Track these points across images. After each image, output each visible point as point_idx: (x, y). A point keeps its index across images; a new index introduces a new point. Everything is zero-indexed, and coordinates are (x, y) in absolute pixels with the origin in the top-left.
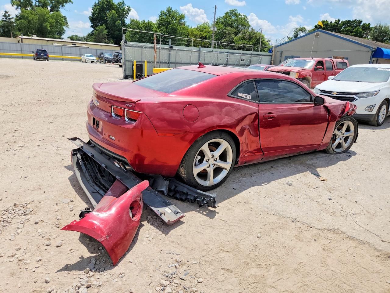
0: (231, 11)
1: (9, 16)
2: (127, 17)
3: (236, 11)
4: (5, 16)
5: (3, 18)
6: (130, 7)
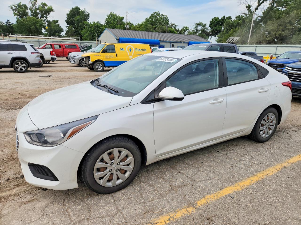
1: (10, 22)
2: (88, 19)
3: (159, 13)
4: (7, 23)
5: (6, 24)
6: (89, 13)
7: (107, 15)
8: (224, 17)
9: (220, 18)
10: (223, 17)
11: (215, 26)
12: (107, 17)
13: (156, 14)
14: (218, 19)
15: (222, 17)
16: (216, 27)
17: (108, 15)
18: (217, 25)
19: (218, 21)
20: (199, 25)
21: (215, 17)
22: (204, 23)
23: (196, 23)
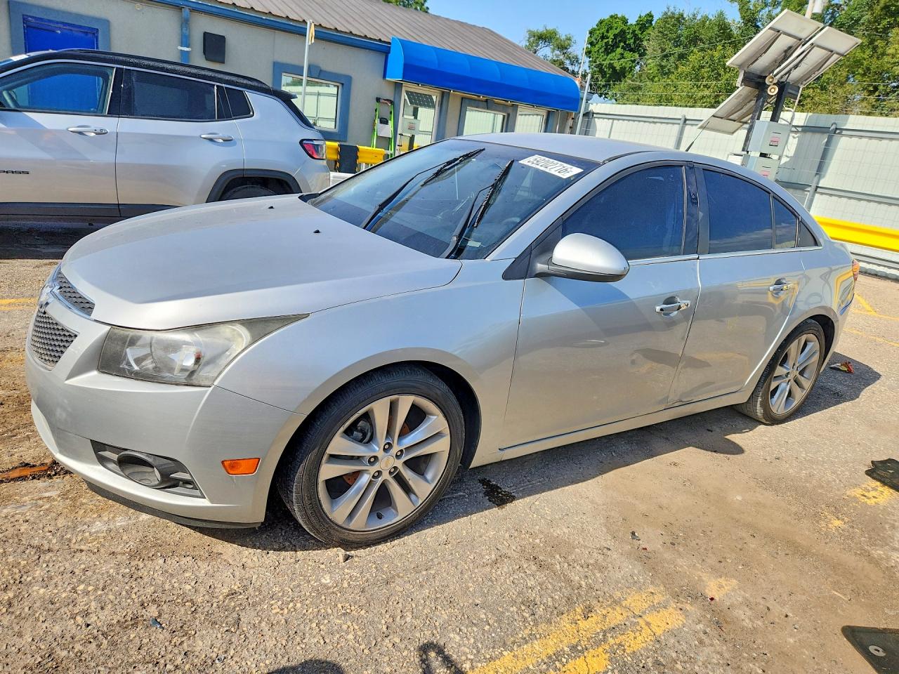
8: (650, 15)
9: (632, 21)
10: (643, 15)
11: (609, 50)
14: (625, 21)
15: (640, 17)
16: (610, 56)
18: (615, 46)
19: (623, 32)
20: (545, 38)
21: (612, 17)
22: (562, 34)
23: (530, 32)
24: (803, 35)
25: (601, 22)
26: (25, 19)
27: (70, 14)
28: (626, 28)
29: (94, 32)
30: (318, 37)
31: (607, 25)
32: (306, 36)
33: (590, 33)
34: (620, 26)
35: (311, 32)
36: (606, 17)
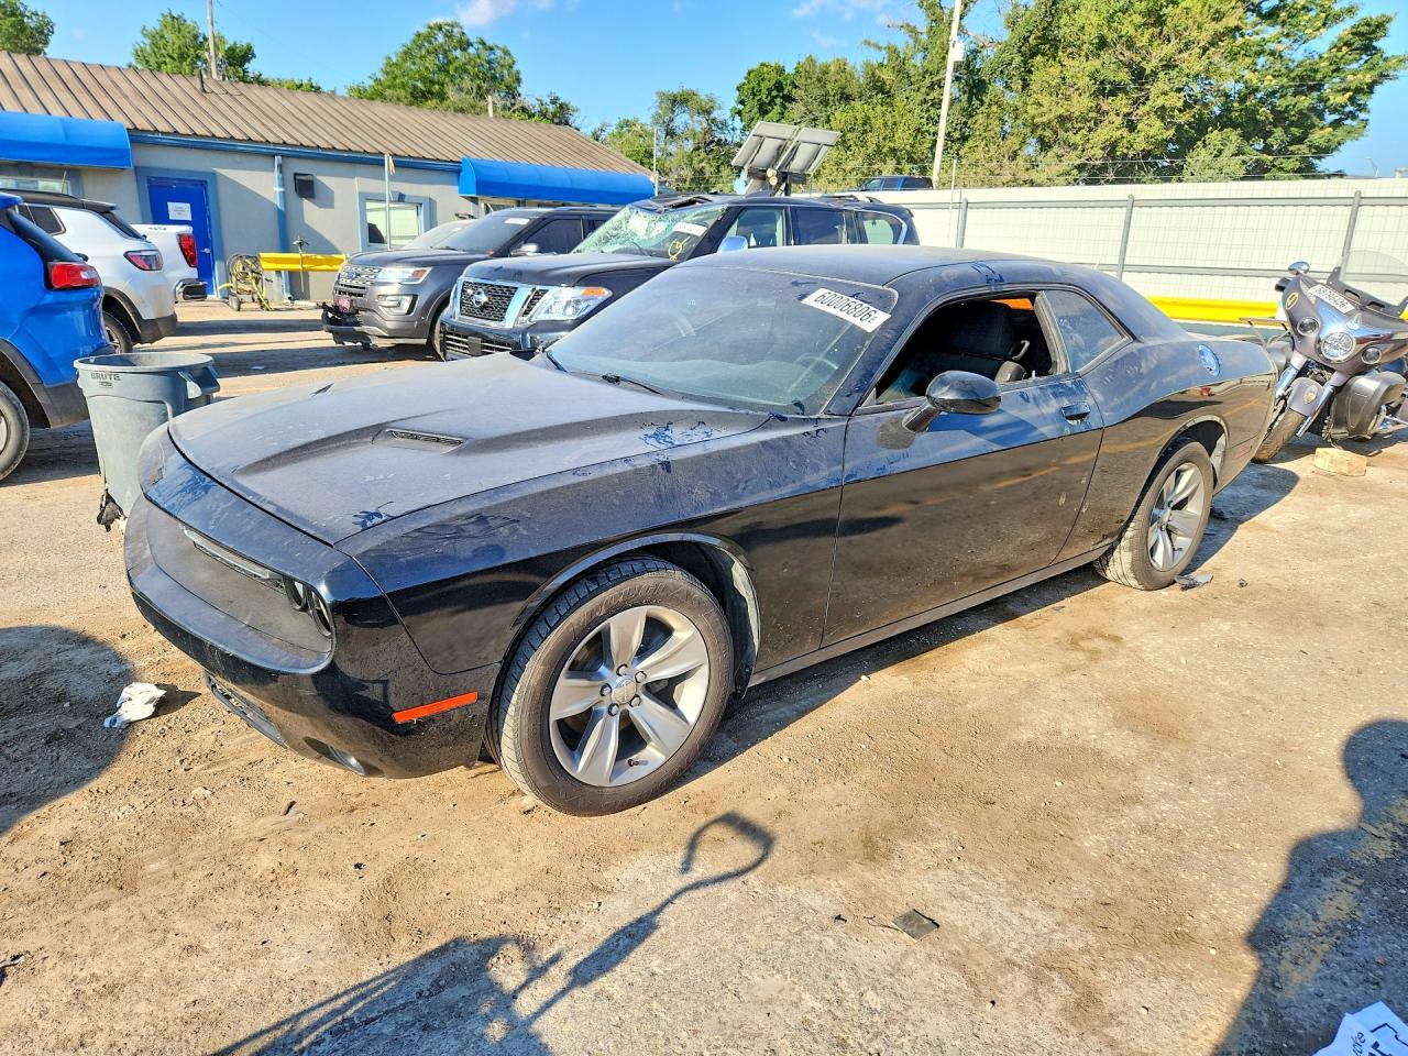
0: (431, 28)
3: (456, 30)
7: (144, 29)
9: (790, 68)
10: (802, 59)
11: (765, 108)
12: (148, 41)
13: (441, 38)
14: (781, 71)
17: (149, 28)
18: (772, 102)
19: (779, 86)
20: (678, 101)
21: (763, 65)
22: (703, 95)
23: (661, 94)
24: (786, 136)
25: (749, 73)
26: (149, 180)
27: (183, 171)
28: (781, 79)
29: (203, 183)
30: (397, 165)
31: (756, 76)
32: (383, 165)
33: (738, 89)
34: (774, 77)
35: (389, 161)
36: (756, 66)
